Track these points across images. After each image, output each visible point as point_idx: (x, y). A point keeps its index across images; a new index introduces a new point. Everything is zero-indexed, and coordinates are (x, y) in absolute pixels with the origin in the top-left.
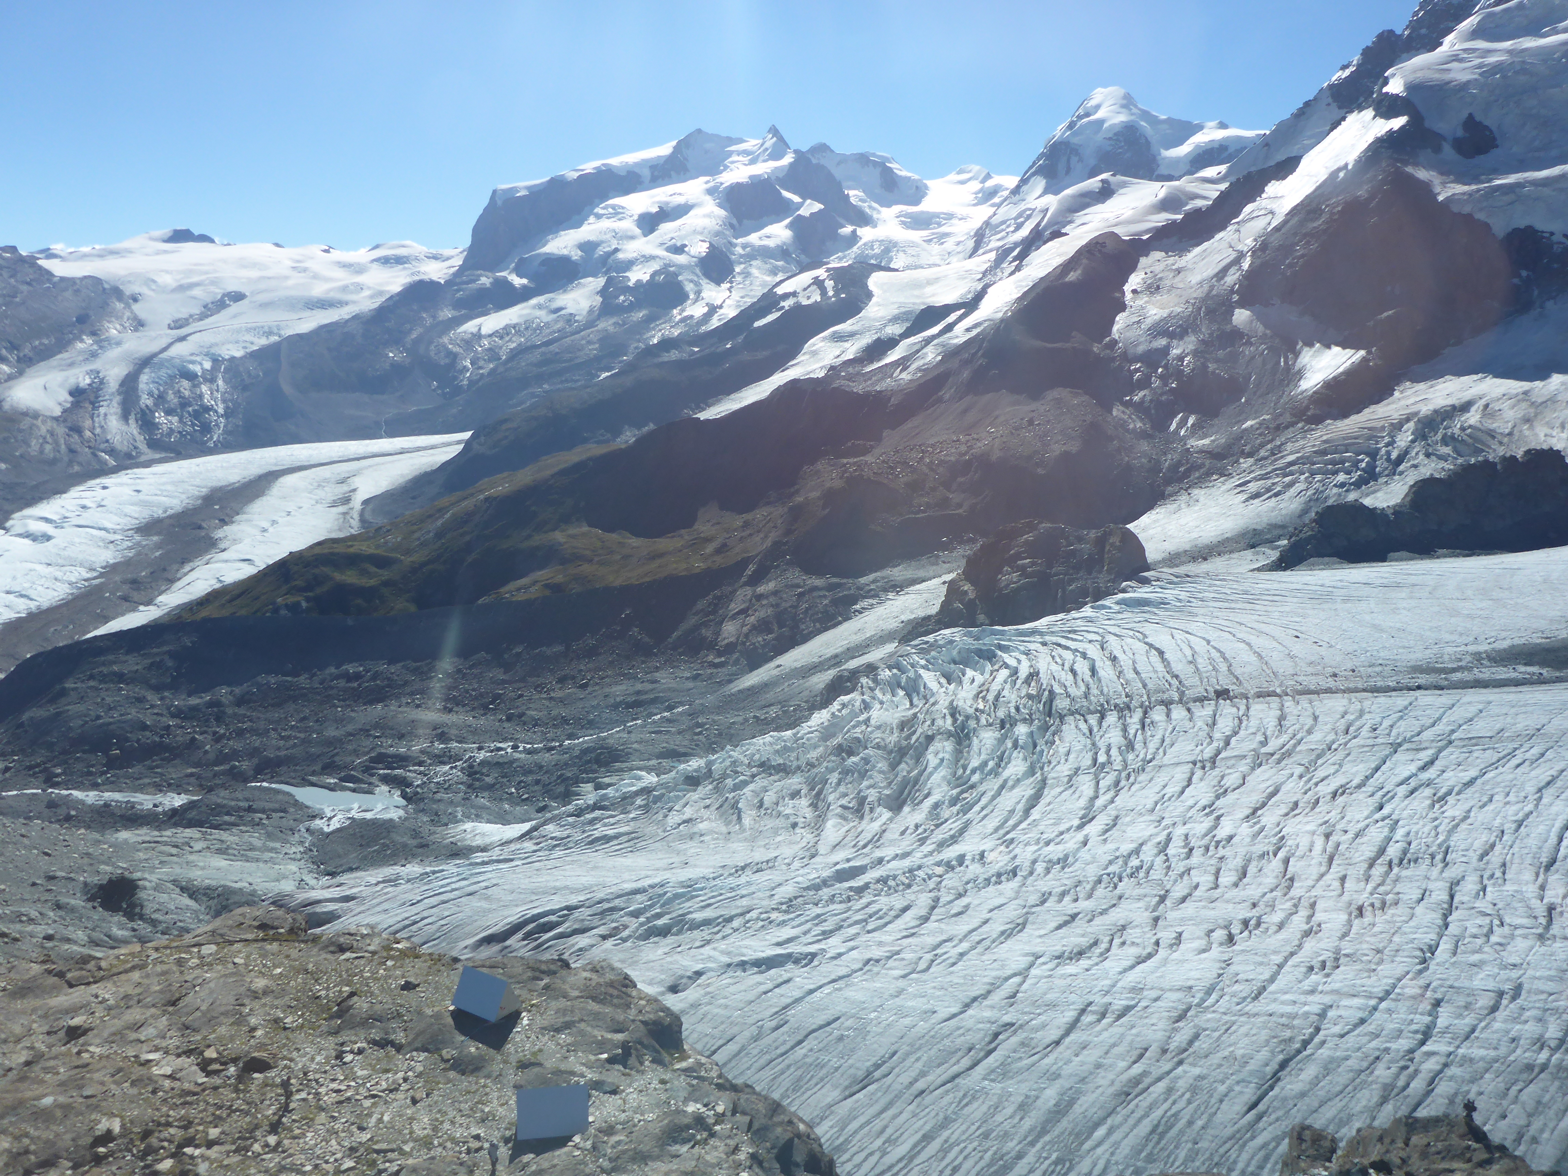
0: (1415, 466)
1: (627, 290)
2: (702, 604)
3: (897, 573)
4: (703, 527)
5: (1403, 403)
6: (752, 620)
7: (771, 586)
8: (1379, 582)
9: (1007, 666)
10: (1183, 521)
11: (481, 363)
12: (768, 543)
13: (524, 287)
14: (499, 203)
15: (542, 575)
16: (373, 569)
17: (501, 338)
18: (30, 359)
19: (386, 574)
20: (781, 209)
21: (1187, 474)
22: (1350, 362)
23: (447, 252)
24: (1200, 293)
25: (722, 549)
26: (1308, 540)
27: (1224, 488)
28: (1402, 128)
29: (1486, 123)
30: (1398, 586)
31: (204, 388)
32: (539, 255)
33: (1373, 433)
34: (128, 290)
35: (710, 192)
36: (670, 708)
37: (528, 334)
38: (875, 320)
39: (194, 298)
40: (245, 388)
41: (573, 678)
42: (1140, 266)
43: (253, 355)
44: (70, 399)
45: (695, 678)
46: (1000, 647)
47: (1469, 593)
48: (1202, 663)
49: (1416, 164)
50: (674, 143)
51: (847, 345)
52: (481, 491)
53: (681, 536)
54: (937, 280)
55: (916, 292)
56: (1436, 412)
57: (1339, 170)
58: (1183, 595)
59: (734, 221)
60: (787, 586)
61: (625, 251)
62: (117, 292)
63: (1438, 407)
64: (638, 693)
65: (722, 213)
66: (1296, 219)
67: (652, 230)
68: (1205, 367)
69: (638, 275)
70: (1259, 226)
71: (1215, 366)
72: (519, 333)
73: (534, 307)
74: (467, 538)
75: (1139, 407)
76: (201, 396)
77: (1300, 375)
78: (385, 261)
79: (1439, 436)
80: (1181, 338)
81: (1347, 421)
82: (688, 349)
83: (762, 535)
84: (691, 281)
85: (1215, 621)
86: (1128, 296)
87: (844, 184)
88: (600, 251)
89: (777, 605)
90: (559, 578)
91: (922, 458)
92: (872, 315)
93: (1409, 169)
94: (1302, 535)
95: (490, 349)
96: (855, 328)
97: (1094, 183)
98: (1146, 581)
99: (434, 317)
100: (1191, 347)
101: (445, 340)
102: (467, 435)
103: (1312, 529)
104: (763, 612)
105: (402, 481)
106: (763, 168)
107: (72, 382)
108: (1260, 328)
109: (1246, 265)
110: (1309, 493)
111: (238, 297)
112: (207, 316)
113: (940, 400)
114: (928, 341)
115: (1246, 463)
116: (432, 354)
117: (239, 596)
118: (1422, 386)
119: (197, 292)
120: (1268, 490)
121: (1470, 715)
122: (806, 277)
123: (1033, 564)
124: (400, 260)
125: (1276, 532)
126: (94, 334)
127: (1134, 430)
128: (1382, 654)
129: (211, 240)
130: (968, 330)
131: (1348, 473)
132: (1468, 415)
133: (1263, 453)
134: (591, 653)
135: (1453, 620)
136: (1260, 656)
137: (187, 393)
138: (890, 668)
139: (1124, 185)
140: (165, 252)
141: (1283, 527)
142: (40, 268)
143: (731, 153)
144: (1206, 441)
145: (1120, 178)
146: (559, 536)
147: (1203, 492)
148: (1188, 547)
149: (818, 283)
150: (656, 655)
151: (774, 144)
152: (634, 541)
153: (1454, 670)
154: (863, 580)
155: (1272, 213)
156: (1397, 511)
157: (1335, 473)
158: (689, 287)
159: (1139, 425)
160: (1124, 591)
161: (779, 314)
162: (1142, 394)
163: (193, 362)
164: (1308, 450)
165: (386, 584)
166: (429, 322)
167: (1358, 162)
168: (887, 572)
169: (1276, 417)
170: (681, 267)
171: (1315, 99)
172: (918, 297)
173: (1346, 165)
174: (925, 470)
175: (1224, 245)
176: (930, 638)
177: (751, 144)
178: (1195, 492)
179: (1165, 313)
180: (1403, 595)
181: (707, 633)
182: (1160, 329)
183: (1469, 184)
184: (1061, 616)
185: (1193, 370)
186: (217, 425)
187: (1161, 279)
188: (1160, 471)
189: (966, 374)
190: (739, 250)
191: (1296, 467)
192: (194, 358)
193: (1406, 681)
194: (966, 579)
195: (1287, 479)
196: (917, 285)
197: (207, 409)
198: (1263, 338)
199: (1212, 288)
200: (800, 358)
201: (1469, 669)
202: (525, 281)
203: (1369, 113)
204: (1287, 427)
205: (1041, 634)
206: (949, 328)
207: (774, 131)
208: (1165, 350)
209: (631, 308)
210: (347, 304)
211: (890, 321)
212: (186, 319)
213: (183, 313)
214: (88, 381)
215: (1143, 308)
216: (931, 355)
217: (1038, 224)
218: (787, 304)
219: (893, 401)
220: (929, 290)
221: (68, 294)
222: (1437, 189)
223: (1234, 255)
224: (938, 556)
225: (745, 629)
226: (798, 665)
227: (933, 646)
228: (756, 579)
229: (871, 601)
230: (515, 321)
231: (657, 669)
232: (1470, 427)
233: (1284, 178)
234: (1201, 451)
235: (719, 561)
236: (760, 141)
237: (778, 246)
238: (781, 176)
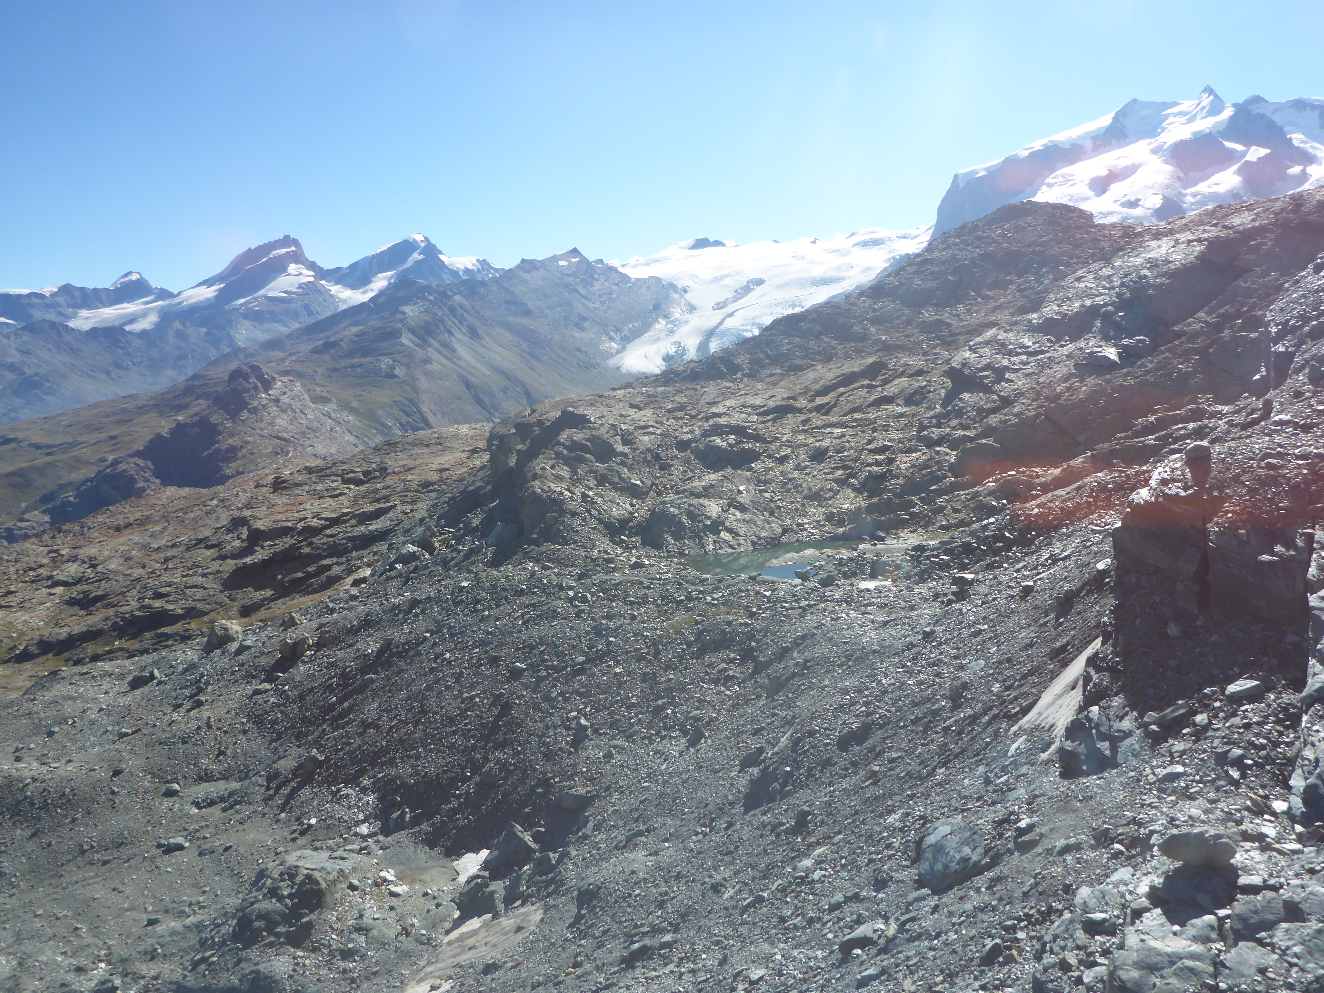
14: (962, 185)
18: (628, 338)
20: (1228, 158)
23: (913, 232)
34: (680, 284)
35: (1154, 151)
39: (726, 286)
44: (664, 363)
50: (1112, 114)
59: (1181, 174)
62: (672, 286)
65: (1170, 168)
67: (1104, 191)
78: (865, 244)
87: (1285, 129)
106: (1205, 124)
107: (663, 352)
111: (759, 282)
112: (739, 299)
124: (876, 243)
126: (666, 317)
129: (724, 245)
140: (692, 256)
142: (621, 274)
143: (1167, 117)
151: (1212, 102)
163: (746, 331)
170: (1138, 218)
177: (1187, 105)
192: (744, 327)
207: (1209, 90)
212: (725, 302)
213: (722, 298)
214: (674, 350)
236: (1196, 102)
237: (1228, 191)
238: (1221, 129)
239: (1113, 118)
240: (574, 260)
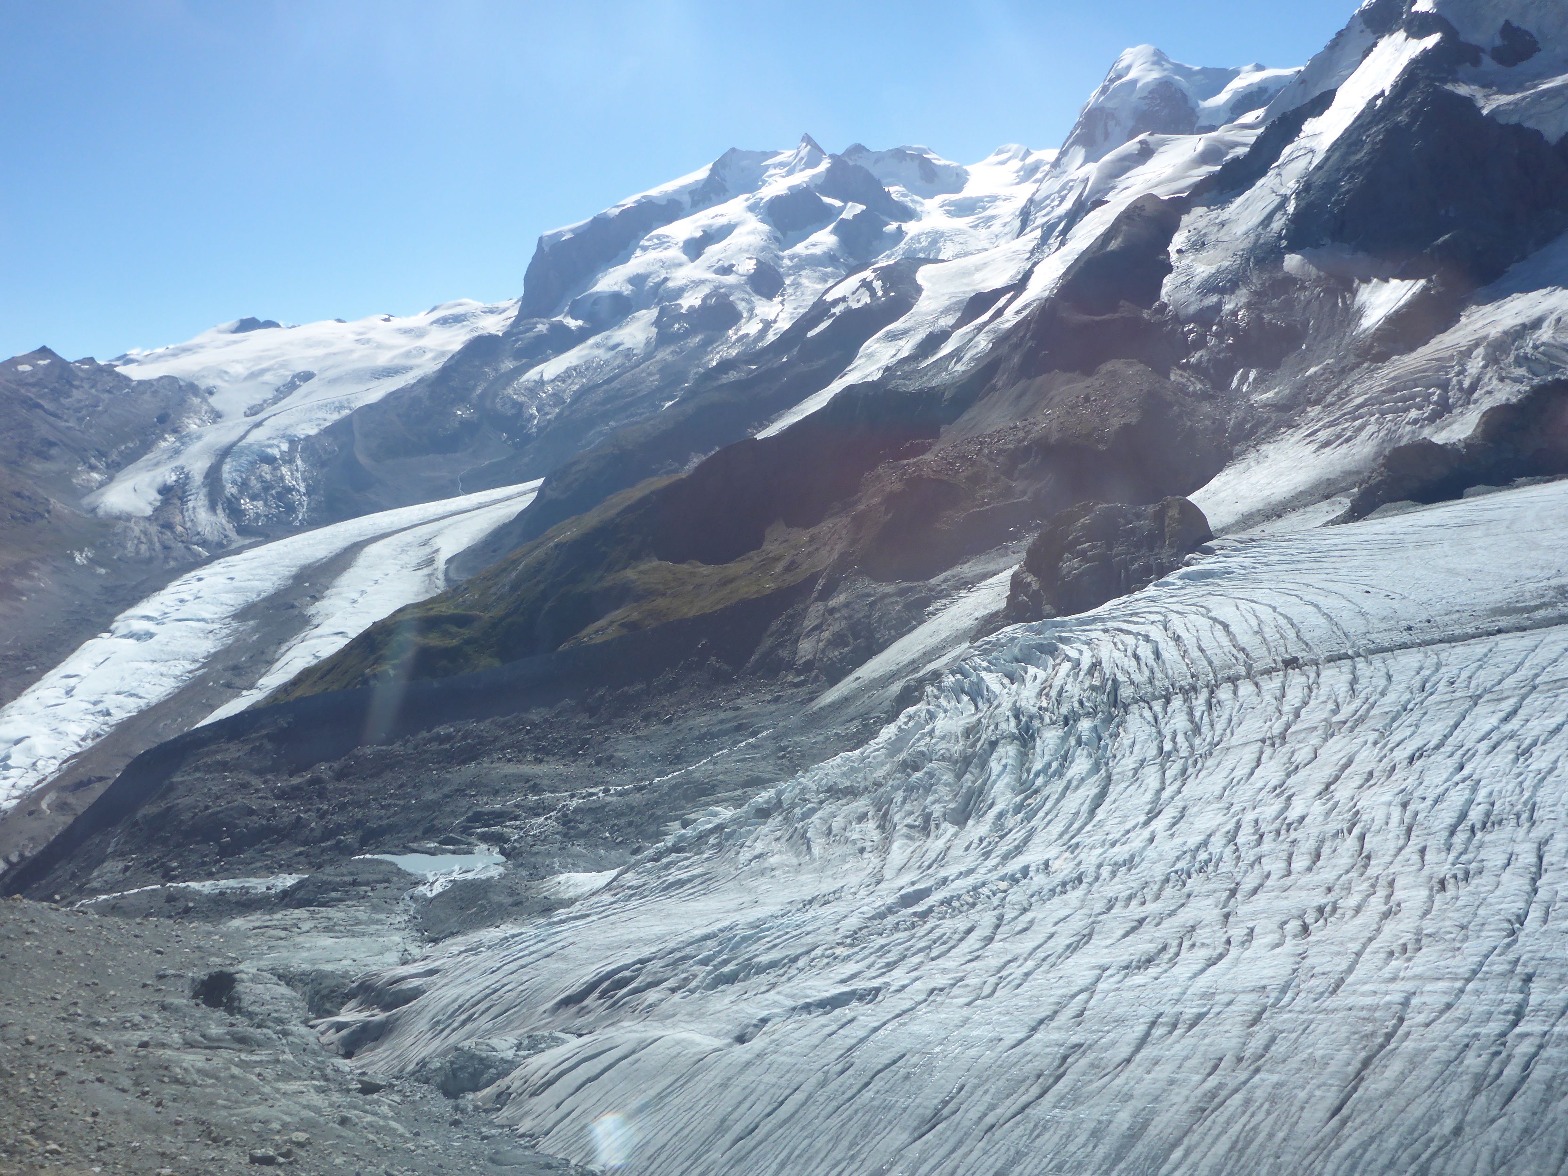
0: (1490, 393)
1: (681, 317)
2: (775, 625)
3: (967, 569)
4: (771, 547)
5: (1471, 328)
6: (826, 635)
7: (842, 598)
8: (1452, 522)
9: (1068, 659)
10: (1253, 480)
11: (547, 409)
12: (835, 555)
13: (580, 328)
14: (546, 249)
15: (618, 614)
16: (454, 629)
17: (564, 381)
18: (119, 464)
19: (467, 633)
20: (824, 216)
21: (1253, 431)
22: (1410, 293)
23: (502, 304)
24: (1246, 244)
25: (791, 567)
26: (1378, 486)
27: (1293, 440)
28: (1437, 45)
29: (1525, 27)
30: (1473, 524)
31: (284, 470)
32: (591, 294)
33: (1442, 364)
34: (203, 384)
35: (751, 209)
36: (754, 734)
37: (589, 374)
38: (927, 314)
39: (266, 383)
40: (323, 464)
41: (657, 714)
42: (1182, 224)
43: (328, 432)
44: (159, 497)
45: (777, 700)
46: (1062, 640)
47: (1549, 522)
48: (1269, 632)
49: (1455, 81)
50: (710, 166)
51: (901, 343)
52: (551, 539)
53: (751, 559)
54: (985, 265)
55: (965, 281)
56: (1506, 333)
57: (1376, 98)
58: (1248, 562)
59: (779, 235)
60: (857, 597)
61: (674, 279)
62: (193, 388)
63: (1507, 328)
64: (722, 722)
65: (766, 228)
66: (1337, 154)
67: (698, 255)
68: (1260, 318)
69: (690, 301)
70: (1300, 166)
71: (1271, 316)
72: (580, 374)
73: (592, 347)
74: (542, 587)
75: (1197, 369)
76: (282, 478)
77: (1360, 313)
78: (444, 322)
79: (1511, 358)
80: (1232, 292)
81: (1414, 355)
82: (745, 368)
83: (828, 548)
84: (743, 300)
85: (1282, 585)
86: (1174, 257)
87: (884, 181)
88: (650, 283)
89: (850, 617)
90: (635, 616)
91: (981, 449)
92: (924, 309)
93: (1449, 87)
94: (1372, 482)
95: (554, 394)
96: (908, 325)
97: (1132, 145)
98: (1209, 551)
99: (496, 370)
100: (1244, 300)
101: (510, 391)
102: (539, 482)
103: (1381, 474)
104: (837, 626)
105: (481, 535)
106: (801, 178)
107: (159, 480)
108: (1313, 271)
109: (1291, 208)
110: (1382, 434)
111: (307, 376)
112: (280, 400)
113: (994, 388)
114: (980, 329)
115: (1313, 411)
116: (499, 406)
117: (329, 672)
118: (1489, 308)
119: (268, 377)
120: (1339, 436)
121: (1553, 656)
122: (854, 281)
123: (1093, 547)
124: (457, 319)
125: (1351, 480)
126: (175, 431)
127: (1194, 393)
128: (1458, 600)
129: (277, 325)
130: (1018, 312)
131: (1420, 408)
132: (1540, 332)
133: (1330, 399)
134: (671, 687)
135: (1533, 554)
136: (1329, 618)
137: (268, 477)
138: (953, 673)
139: (1163, 143)
140: (235, 342)
141: (1358, 473)
142: (118, 375)
143: (767, 168)
144: (1270, 394)
145: (1159, 136)
146: (630, 574)
147: (1272, 447)
148: (1260, 506)
149: (866, 285)
150: (736, 682)
151: (809, 152)
152: (706, 570)
153: (1537, 608)
154: (933, 581)
155: (1312, 151)
156: (1469, 444)
157: (1407, 410)
158: (742, 306)
159: (1199, 386)
160: (1188, 564)
161: (830, 321)
162: (1198, 355)
163: (271, 446)
164: (1375, 390)
165: (467, 642)
166: (492, 375)
167: (1394, 87)
168: (957, 570)
169: (1340, 360)
170: (731, 287)
171: (1348, 28)
172: (967, 285)
173: (1383, 92)
174: (985, 461)
175: (1267, 191)
176: (993, 638)
177: (786, 155)
178: (1264, 448)
179: (1212, 269)
180: (1479, 533)
181: (784, 653)
182: (1209, 287)
183: (1513, 93)
184: (1124, 598)
185: (1248, 324)
186: (301, 504)
187: (1205, 235)
188: (1226, 431)
189: (1016, 359)
190: (787, 262)
191: (1365, 409)
192: (271, 442)
193: (1485, 625)
194: (1029, 570)
195: (1357, 423)
196: (966, 273)
197: (290, 490)
198: (1318, 281)
199: (1258, 236)
200: (857, 362)
201: (1552, 605)
202: (580, 323)
203: (1400, 35)
204: (1352, 369)
205: (1103, 620)
206: (999, 313)
207: (808, 139)
208: (1218, 307)
209: (687, 334)
210: (411, 368)
211: (942, 313)
212: (261, 405)
213: (257, 399)
214: (174, 478)
215: (1189, 267)
216: (983, 343)
217: (1081, 195)
218: (837, 310)
219: (947, 395)
220: (978, 276)
221: (147, 397)
222: (1480, 103)
223: (1278, 200)
224: (1007, 548)
225: (821, 645)
226: (876, 675)
227: (996, 645)
228: (826, 594)
229: (943, 601)
230: (575, 363)
231: (739, 696)
232: (1543, 344)
233: (1320, 114)
234: (1265, 406)
235: (790, 579)
236: (795, 151)
237: (825, 253)
238: (819, 182)
239: (711, 170)
240: (42, 362)
